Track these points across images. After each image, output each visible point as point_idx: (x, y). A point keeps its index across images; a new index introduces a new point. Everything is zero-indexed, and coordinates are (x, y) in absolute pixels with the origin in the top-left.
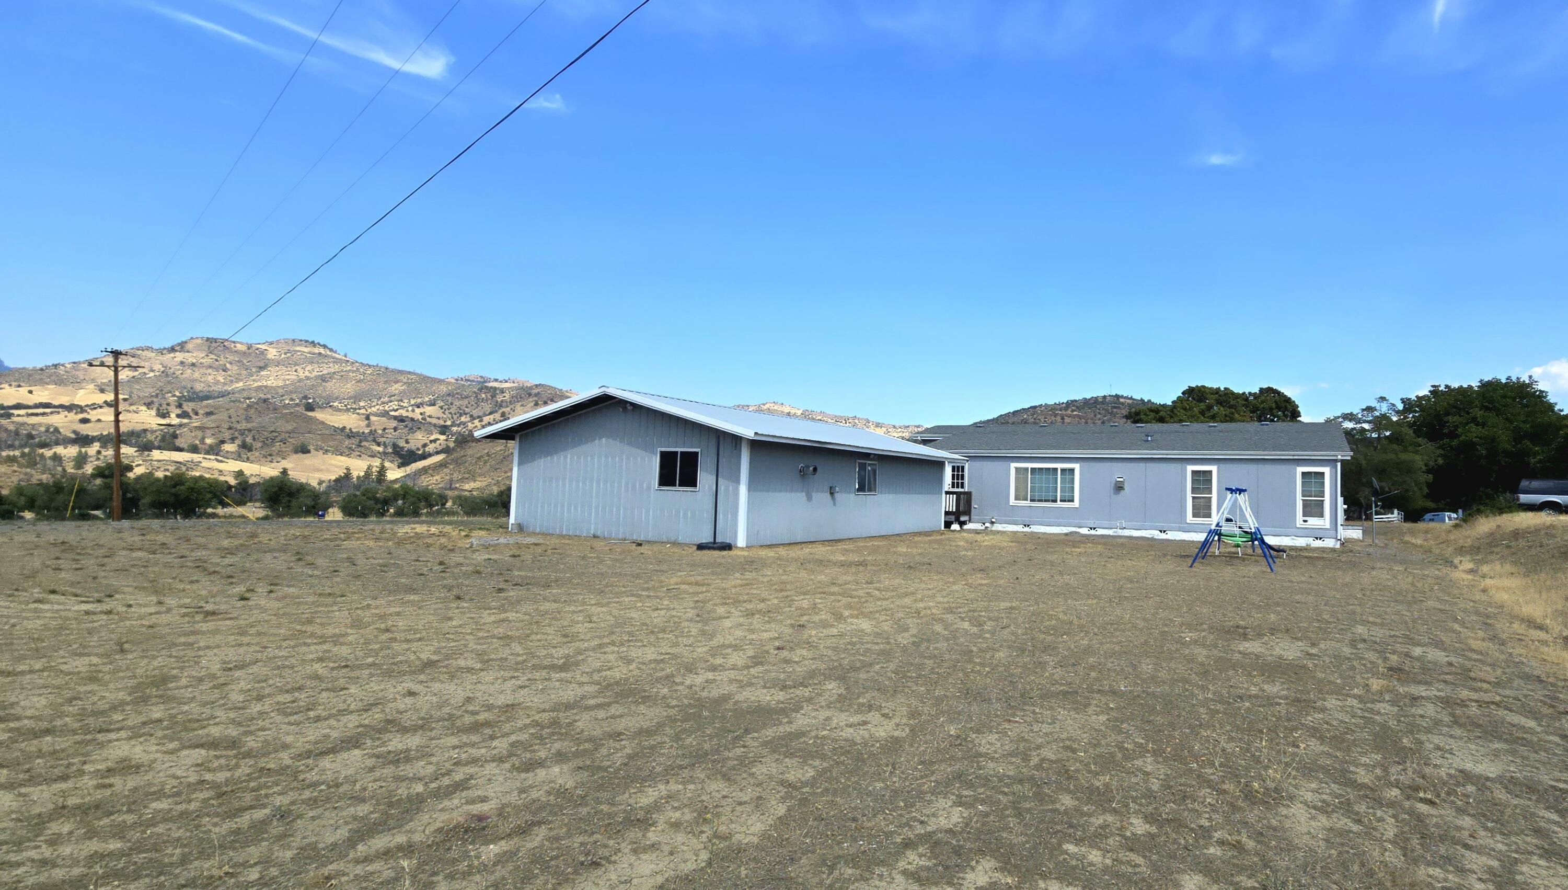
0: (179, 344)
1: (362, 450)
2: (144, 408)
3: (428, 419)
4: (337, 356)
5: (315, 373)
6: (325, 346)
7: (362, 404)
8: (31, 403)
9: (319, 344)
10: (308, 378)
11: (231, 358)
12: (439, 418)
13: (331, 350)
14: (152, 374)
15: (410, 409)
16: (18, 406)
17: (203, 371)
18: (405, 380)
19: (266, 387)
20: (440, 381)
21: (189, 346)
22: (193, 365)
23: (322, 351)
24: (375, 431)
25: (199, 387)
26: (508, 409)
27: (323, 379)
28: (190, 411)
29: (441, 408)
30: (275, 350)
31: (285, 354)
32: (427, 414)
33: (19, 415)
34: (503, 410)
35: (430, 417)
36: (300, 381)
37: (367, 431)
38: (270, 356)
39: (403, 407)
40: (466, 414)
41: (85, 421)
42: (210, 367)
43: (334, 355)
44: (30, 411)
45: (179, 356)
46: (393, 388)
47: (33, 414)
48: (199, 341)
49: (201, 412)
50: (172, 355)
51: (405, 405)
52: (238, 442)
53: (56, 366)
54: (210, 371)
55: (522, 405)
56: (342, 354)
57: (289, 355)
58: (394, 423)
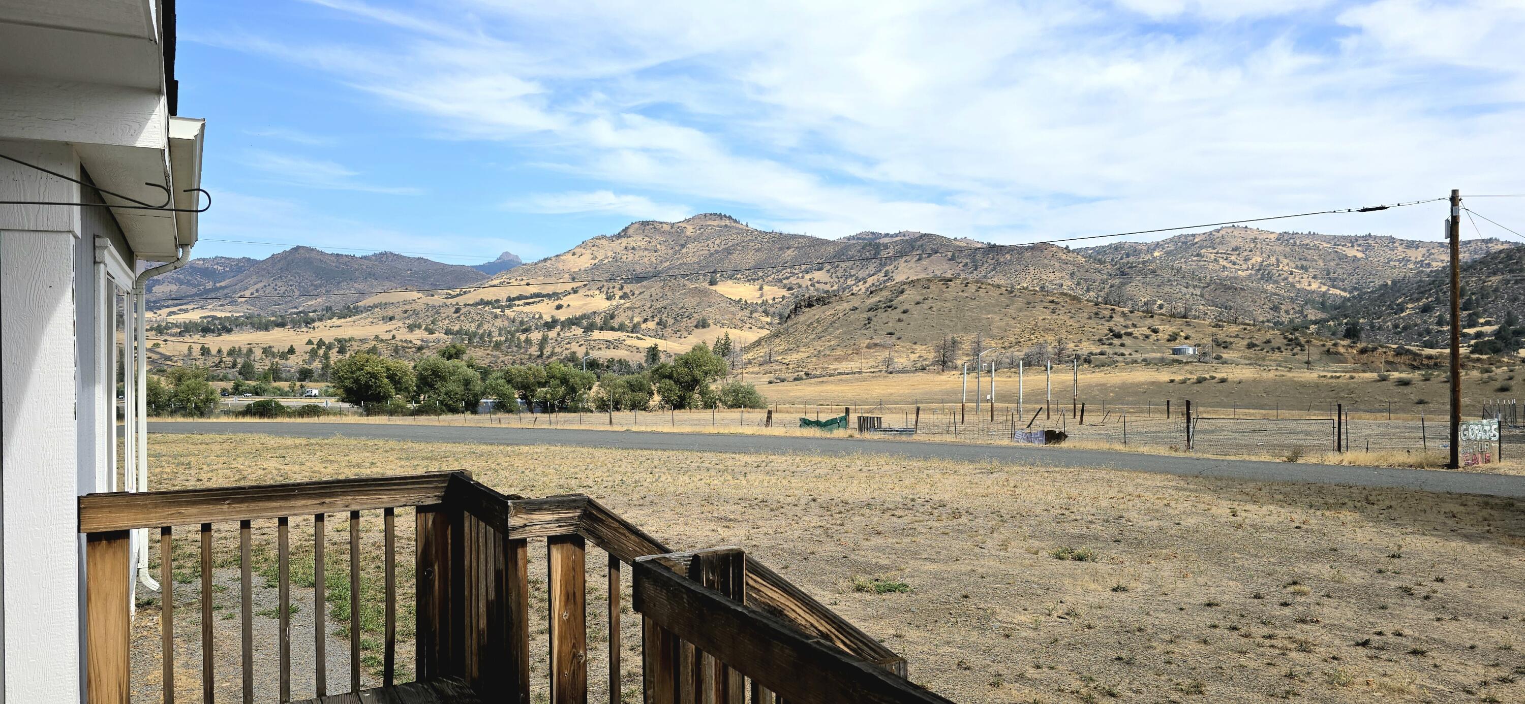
0: (624, 230)
1: (753, 321)
2: (597, 292)
3: (817, 285)
4: (740, 226)
5: (722, 247)
6: (730, 218)
7: (760, 274)
8: (528, 295)
9: (725, 216)
10: (717, 252)
11: (661, 238)
12: (826, 283)
13: (735, 221)
14: (607, 261)
15: (800, 275)
16: (520, 298)
17: (641, 253)
18: (796, 245)
19: (685, 264)
20: (827, 242)
21: (631, 231)
22: (633, 248)
23: (728, 222)
24: (767, 301)
25: (639, 269)
26: (892, 267)
27: (728, 251)
28: (628, 292)
29: (828, 271)
30: (691, 227)
31: (700, 229)
32: (816, 280)
33: (518, 305)
34: (887, 268)
35: (818, 282)
36: (711, 255)
37: (760, 302)
38: (688, 233)
39: (793, 274)
40: (851, 276)
41: (559, 307)
42: (646, 249)
43: (737, 225)
44: (526, 301)
45: (624, 241)
46: (786, 255)
47: (529, 304)
48: (637, 226)
49: (637, 292)
50: (619, 241)
51: (797, 271)
52: (657, 319)
53: (545, 260)
54: (646, 253)
55: (906, 261)
56: (744, 224)
57: (702, 230)
58: (784, 292)
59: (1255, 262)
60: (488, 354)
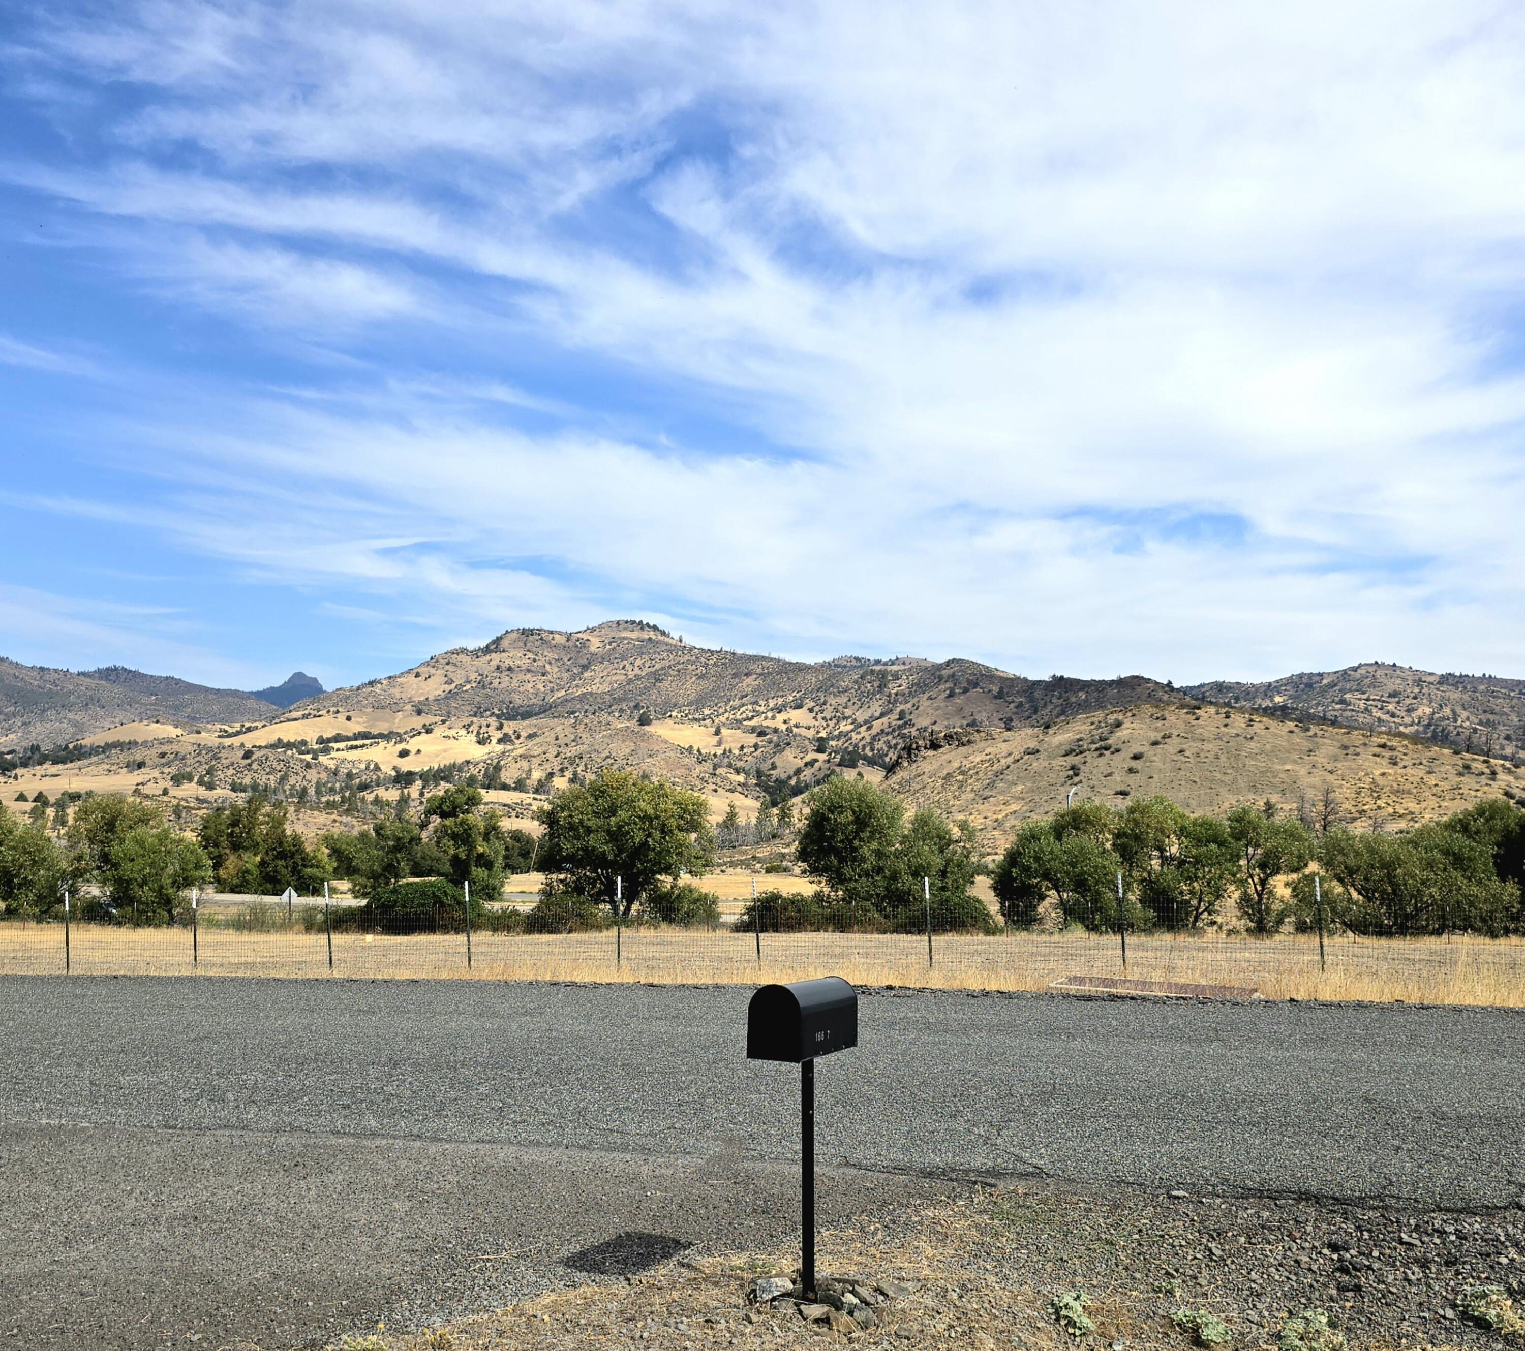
0: (494, 642)
1: (719, 781)
2: (463, 732)
3: (795, 730)
4: (671, 641)
5: (646, 670)
6: (655, 628)
7: (707, 712)
8: (350, 734)
9: (648, 625)
10: (638, 678)
11: (551, 655)
12: (809, 728)
13: (663, 633)
14: (468, 687)
15: (770, 714)
16: (338, 738)
17: (521, 677)
18: (759, 671)
19: (591, 694)
20: (800, 668)
21: (505, 643)
22: (510, 669)
23: (652, 635)
24: (730, 751)
25: (518, 700)
26: (909, 705)
27: (657, 677)
28: (511, 733)
29: (811, 710)
30: (598, 640)
31: (610, 644)
32: (792, 723)
33: (338, 750)
34: (901, 707)
35: (797, 726)
36: (630, 682)
37: (719, 752)
38: (593, 649)
39: (759, 714)
40: (845, 718)
41: (404, 754)
42: (529, 671)
43: (667, 639)
44: (350, 743)
45: (496, 658)
46: (745, 684)
47: (356, 747)
48: (514, 635)
49: (524, 734)
50: (488, 658)
51: (762, 709)
52: (568, 774)
53: (371, 683)
54: (529, 676)
55: (930, 698)
56: (677, 638)
57: (614, 645)
58: (752, 739)
59: (1422, 714)
60: (335, 821)
